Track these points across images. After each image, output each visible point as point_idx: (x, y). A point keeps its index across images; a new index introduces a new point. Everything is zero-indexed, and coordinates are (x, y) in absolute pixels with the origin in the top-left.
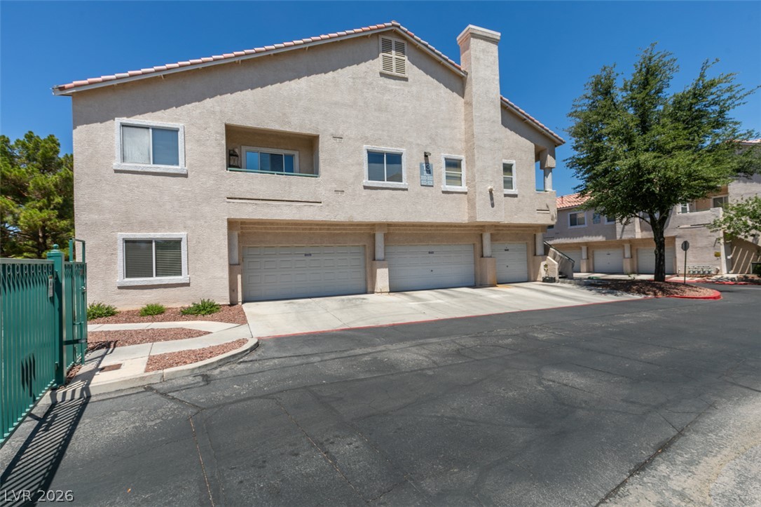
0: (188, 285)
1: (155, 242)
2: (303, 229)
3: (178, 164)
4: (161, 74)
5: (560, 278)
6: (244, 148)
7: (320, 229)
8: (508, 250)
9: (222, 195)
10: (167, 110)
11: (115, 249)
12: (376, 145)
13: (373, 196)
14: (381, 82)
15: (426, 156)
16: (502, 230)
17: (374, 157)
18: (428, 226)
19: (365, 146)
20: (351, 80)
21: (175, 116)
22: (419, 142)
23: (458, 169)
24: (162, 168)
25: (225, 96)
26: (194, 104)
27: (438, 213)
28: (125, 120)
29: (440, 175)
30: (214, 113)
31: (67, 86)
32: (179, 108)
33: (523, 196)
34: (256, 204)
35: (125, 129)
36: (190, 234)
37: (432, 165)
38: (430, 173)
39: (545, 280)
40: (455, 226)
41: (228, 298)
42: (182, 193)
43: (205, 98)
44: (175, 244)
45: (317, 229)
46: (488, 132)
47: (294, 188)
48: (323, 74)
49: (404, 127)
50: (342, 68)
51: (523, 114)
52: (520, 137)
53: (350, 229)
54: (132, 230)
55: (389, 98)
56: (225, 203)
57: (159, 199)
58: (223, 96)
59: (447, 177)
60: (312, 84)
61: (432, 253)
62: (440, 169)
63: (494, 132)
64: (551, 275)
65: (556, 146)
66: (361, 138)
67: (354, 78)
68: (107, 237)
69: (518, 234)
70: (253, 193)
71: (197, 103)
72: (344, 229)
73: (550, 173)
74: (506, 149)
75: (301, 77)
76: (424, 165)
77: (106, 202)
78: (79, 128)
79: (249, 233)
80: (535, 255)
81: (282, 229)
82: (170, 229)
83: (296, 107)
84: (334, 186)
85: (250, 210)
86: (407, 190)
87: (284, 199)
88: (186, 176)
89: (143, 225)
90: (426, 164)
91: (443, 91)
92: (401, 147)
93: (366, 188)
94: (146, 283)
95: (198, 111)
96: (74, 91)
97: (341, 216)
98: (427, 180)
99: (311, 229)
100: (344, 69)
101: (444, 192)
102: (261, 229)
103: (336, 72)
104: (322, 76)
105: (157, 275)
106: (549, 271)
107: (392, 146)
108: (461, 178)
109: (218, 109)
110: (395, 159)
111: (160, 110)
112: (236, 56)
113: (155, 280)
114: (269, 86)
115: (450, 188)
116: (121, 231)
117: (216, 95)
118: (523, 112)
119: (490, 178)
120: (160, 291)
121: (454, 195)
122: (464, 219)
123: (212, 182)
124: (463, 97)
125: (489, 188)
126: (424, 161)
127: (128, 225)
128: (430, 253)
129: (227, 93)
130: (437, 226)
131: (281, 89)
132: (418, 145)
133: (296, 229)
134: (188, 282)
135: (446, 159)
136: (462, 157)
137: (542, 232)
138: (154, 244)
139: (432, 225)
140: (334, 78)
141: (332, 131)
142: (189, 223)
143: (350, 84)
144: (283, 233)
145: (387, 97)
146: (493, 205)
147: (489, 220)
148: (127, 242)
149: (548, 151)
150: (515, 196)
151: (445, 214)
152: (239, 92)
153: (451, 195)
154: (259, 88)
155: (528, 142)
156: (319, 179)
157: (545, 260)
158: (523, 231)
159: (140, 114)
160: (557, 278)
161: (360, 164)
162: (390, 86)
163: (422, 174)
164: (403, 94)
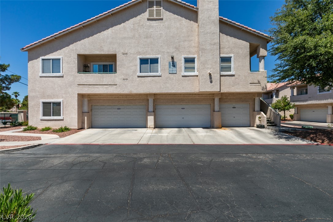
0: (63, 120)
1: (53, 103)
2: (115, 97)
3: (60, 73)
4: (53, 38)
5: (268, 126)
6: (92, 64)
7: (123, 97)
8: (235, 108)
9: (76, 84)
10: (57, 52)
11: (40, 106)
12: (145, 55)
13: (142, 81)
14: (148, 23)
15: (172, 58)
16: (229, 96)
17: (143, 61)
18: (178, 95)
19: (139, 56)
20: (132, 25)
21: (60, 54)
22: (168, 51)
23: (193, 63)
24: (55, 74)
25: (77, 42)
26: (66, 48)
27: (179, 88)
28: (43, 57)
29: (181, 67)
30: (73, 50)
31: (24, 48)
32: (61, 50)
33: (239, 76)
34: (89, 87)
35: (44, 61)
36: (64, 100)
37: (176, 62)
38: (175, 67)
39: (258, 127)
40: (195, 94)
41: (77, 126)
42: (62, 84)
43: (70, 45)
44: (59, 104)
45: (121, 97)
46: (209, 40)
47: (104, 79)
48: (119, 25)
49: (160, 44)
50: (128, 21)
51: (239, 25)
52: (238, 40)
53: (137, 97)
54: (45, 99)
55: (152, 30)
56: (77, 87)
57: (53, 87)
58: (77, 43)
59: (185, 68)
60: (114, 31)
61: (184, 109)
62: (181, 64)
63: (214, 39)
64: (263, 124)
65: (268, 42)
66: (137, 53)
67: (134, 24)
68: (37, 101)
69: (241, 98)
70: (87, 82)
71: (67, 47)
72: (134, 97)
73: (263, 60)
74: (227, 48)
75: (109, 29)
76: (171, 63)
77: (37, 88)
78: (30, 62)
79: (93, 99)
80: (254, 111)
81: (105, 97)
82: (57, 98)
83: (106, 43)
84: (123, 77)
85: (86, 89)
86: (161, 76)
87: (100, 84)
88: (63, 77)
89: (49, 97)
90: (172, 62)
91: (184, 21)
92: (158, 55)
93: (138, 77)
94: (49, 119)
95: (68, 50)
96: (26, 49)
97: (126, 91)
98: (173, 71)
99: (118, 97)
100: (129, 21)
101: (183, 76)
102: (97, 97)
103: (125, 23)
104: (119, 26)
105: (53, 116)
106: (261, 121)
107: (153, 55)
108: (194, 68)
109: (74, 48)
110: (155, 61)
111: (54, 52)
112: (80, 25)
113: (52, 118)
114: (95, 35)
115: (187, 74)
116: (42, 99)
117: (74, 43)
118: (239, 24)
119: (209, 66)
120: (54, 122)
121: (190, 77)
122: (195, 90)
123: (72, 79)
124: (197, 23)
125: (209, 72)
126: (171, 61)
127: (43, 97)
128: (182, 109)
129: (78, 41)
130: (184, 95)
131: (100, 35)
132: (168, 52)
133: (111, 97)
134: (63, 119)
135: (185, 58)
136: (196, 56)
137: (257, 97)
138: (52, 104)
139: (181, 94)
140: (124, 26)
141: (122, 51)
142: (64, 95)
143: (132, 27)
144: (107, 99)
145: (151, 30)
146: (211, 82)
147: (208, 90)
148: (44, 103)
149: (260, 46)
150: (233, 75)
151: (183, 88)
152: (83, 40)
153: (187, 78)
154: (91, 37)
155: (244, 42)
156: (116, 74)
157: (260, 114)
158: (244, 96)
159: (48, 54)
160: (266, 126)
161: (136, 66)
162: (153, 24)
163: (170, 67)
164: (160, 27)
